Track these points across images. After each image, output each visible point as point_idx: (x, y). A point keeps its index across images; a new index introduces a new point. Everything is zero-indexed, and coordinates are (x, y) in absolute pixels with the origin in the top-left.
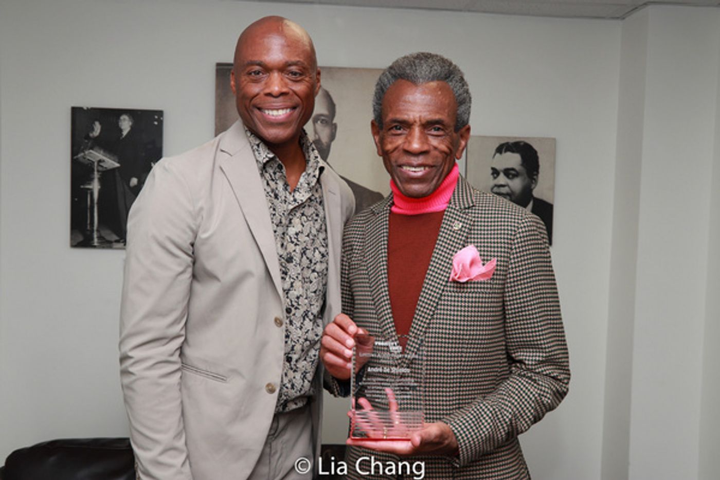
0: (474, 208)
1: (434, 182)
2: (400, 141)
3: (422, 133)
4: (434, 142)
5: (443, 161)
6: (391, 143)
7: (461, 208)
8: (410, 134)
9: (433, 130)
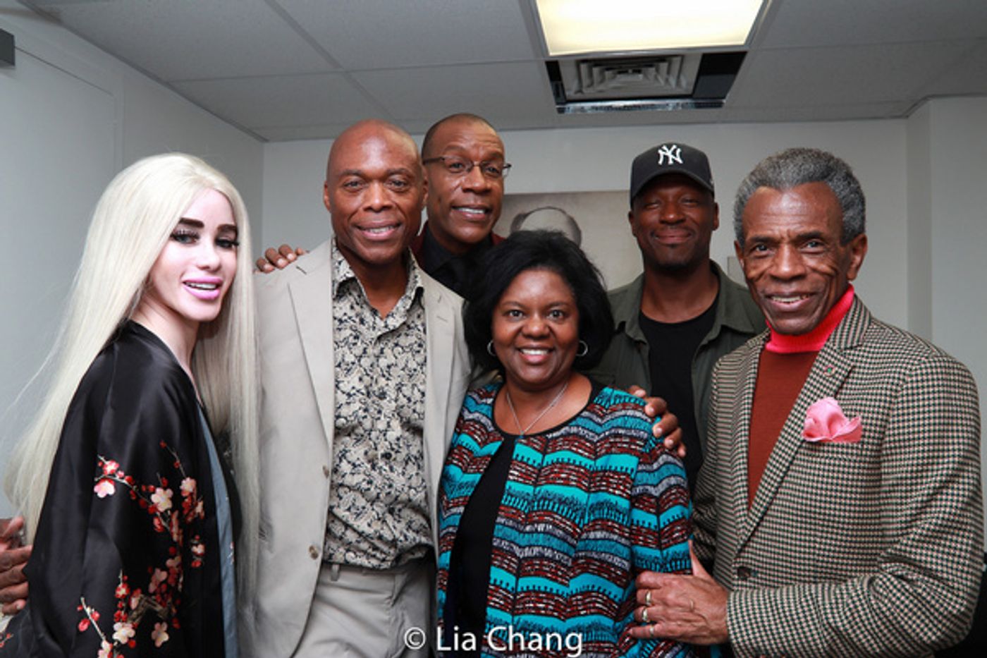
0: (859, 348)
1: (817, 313)
2: (765, 265)
3: (792, 252)
4: (811, 262)
5: (826, 285)
6: (755, 268)
7: (840, 348)
8: (778, 255)
9: (809, 246)
